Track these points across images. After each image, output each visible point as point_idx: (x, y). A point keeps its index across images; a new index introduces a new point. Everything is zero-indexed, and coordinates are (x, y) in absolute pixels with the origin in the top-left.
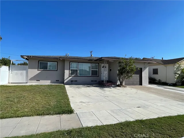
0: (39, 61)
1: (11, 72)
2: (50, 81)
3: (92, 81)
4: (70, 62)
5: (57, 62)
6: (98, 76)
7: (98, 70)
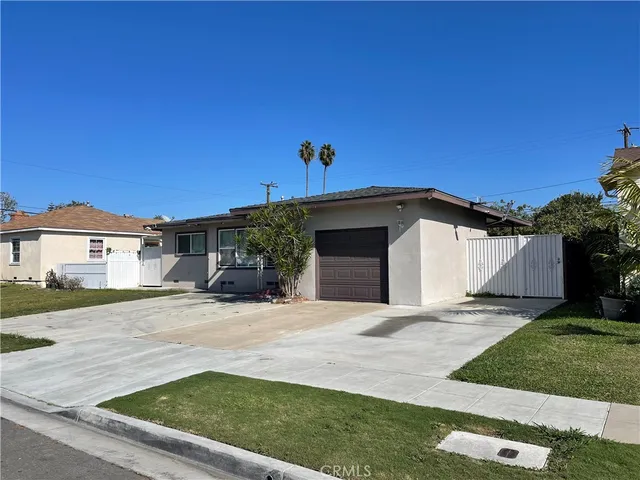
0: (176, 234)
4: (218, 229)
5: (206, 232)
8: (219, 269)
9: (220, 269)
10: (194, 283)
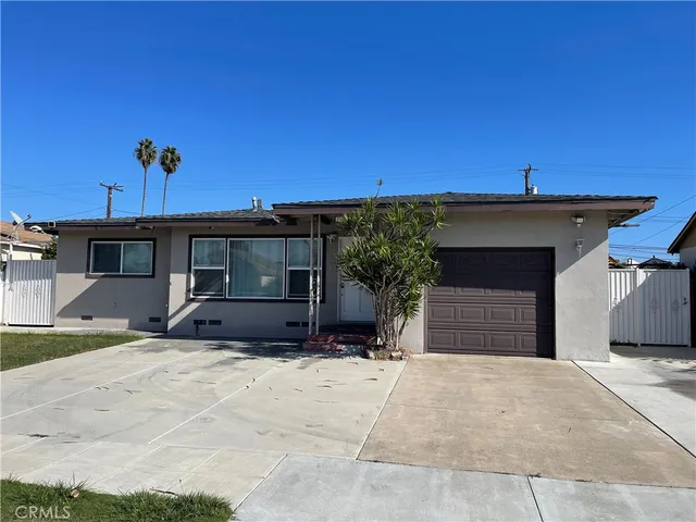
0: (90, 240)
1: (8, 287)
2: (126, 322)
3: (289, 324)
4: (191, 237)
5: (154, 240)
6: (323, 300)
8: (189, 301)
9: (193, 300)
10: (126, 321)
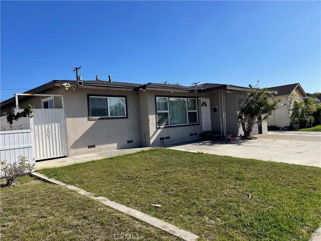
0: (88, 96)
2: (115, 145)
4: (155, 96)
5: (126, 97)
6: (199, 124)
7: (197, 111)
8: (157, 129)
